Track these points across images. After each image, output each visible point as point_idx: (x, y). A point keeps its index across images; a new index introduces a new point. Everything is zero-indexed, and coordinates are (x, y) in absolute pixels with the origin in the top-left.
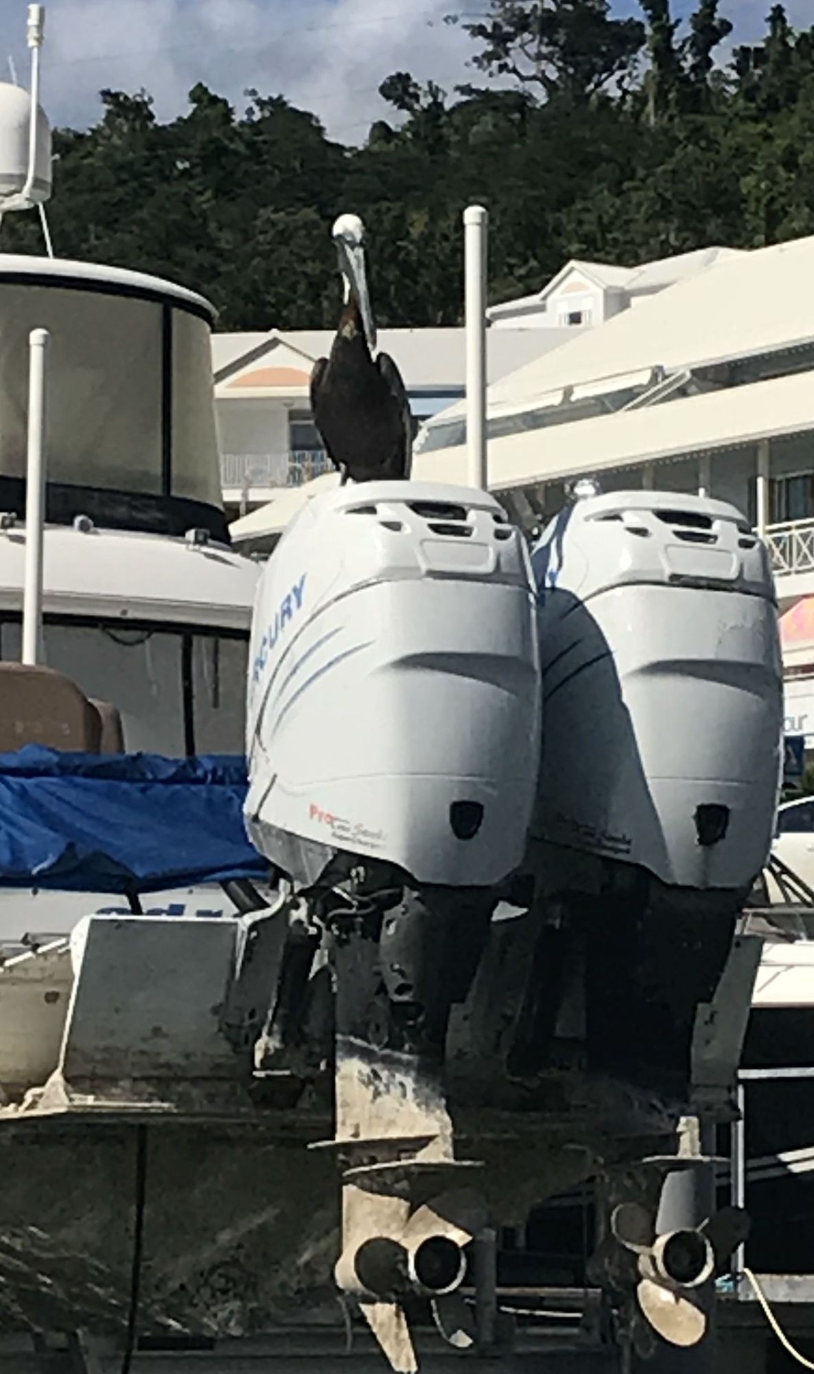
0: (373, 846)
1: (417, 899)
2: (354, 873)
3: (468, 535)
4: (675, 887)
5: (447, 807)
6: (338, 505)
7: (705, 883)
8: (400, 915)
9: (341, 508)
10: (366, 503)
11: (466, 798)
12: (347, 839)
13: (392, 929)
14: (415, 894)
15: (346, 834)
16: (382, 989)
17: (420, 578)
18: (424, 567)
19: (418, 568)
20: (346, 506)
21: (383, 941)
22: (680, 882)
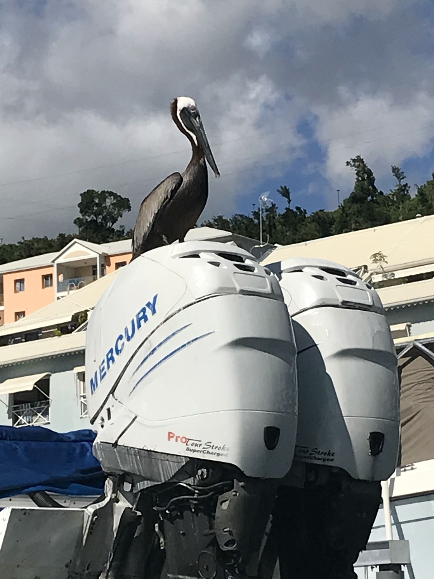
0: (218, 455)
1: (242, 487)
2: (200, 472)
3: (253, 271)
4: (359, 480)
5: (263, 429)
6: (174, 254)
7: (373, 478)
8: (232, 497)
9: (176, 256)
10: (193, 252)
11: (272, 425)
12: (198, 451)
13: (225, 506)
14: (242, 484)
15: (197, 448)
16: (214, 543)
17: (236, 294)
18: (238, 289)
19: (235, 289)
20: (179, 255)
21: (218, 514)
22: (361, 478)
